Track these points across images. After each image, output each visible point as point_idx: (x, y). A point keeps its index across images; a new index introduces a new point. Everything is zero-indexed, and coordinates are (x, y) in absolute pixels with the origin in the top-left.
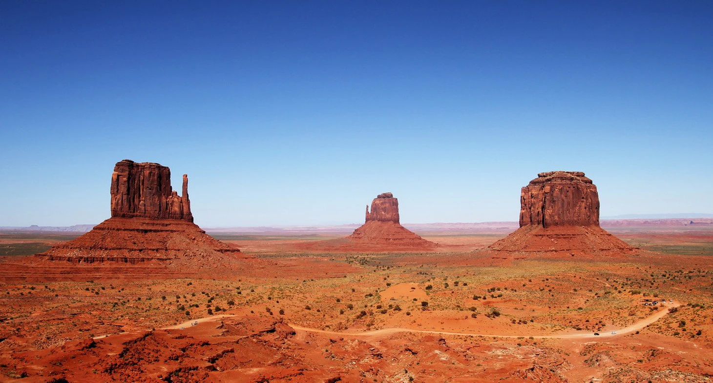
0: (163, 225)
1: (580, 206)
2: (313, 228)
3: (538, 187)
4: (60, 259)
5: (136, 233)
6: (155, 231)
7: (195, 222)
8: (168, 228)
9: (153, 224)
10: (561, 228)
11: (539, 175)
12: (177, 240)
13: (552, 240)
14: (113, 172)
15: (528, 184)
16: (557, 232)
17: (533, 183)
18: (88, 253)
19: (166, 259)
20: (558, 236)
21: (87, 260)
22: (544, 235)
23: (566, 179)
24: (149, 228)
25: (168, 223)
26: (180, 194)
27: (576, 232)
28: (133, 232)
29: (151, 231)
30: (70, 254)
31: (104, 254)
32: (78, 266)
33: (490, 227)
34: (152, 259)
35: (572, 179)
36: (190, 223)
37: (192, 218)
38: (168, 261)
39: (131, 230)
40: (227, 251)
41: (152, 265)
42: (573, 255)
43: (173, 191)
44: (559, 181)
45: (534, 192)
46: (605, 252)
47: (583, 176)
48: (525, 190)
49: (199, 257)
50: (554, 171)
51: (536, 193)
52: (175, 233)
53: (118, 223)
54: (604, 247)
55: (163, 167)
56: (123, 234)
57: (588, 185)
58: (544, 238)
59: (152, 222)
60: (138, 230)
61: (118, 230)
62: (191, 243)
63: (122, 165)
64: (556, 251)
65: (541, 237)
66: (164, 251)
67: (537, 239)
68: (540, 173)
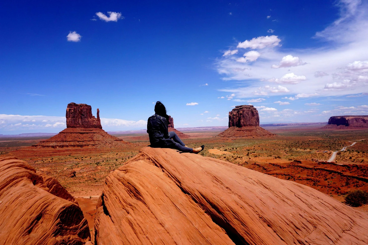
0: (90, 130)
1: (253, 119)
2: (129, 131)
3: (236, 111)
4: (48, 146)
5: (79, 134)
6: (87, 133)
7: (103, 129)
8: (92, 132)
9: (85, 130)
10: (247, 127)
11: (236, 107)
12: (97, 136)
13: (245, 132)
14: (67, 108)
15: (231, 110)
16: (245, 129)
17: (234, 110)
18: (60, 144)
19: (95, 145)
20: (246, 130)
21: (60, 146)
22: (241, 130)
23: (248, 108)
24: (84, 132)
25: (92, 129)
26: (96, 117)
27: (253, 129)
28: (78, 134)
29: (85, 133)
30: (51, 144)
31: (67, 144)
32: (56, 149)
33: (200, 129)
34: (89, 145)
35: (250, 108)
36: (101, 129)
37: (102, 127)
38: (96, 145)
39: (77, 133)
40: (118, 140)
41: (90, 147)
42: (254, 137)
43: (93, 116)
44: (245, 109)
45: (235, 113)
46: (265, 136)
47: (253, 107)
48: (231, 113)
49: (108, 143)
50: (242, 105)
51: (235, 114)
52: (95, 134)
53: (71, 130)
54: (264, 134)
55: (88, 106)
56: (73, 135)
57: (255, 110)
58: (241, 131)
59: (85, 129)
60: (79, 133)
61: (71, 133)
62: (103, 137)
63: (71, 105)
64: (247, 136)
65: (240, 131)
66: (93, 142)
67: (238, 132)
68: (236, 106)
